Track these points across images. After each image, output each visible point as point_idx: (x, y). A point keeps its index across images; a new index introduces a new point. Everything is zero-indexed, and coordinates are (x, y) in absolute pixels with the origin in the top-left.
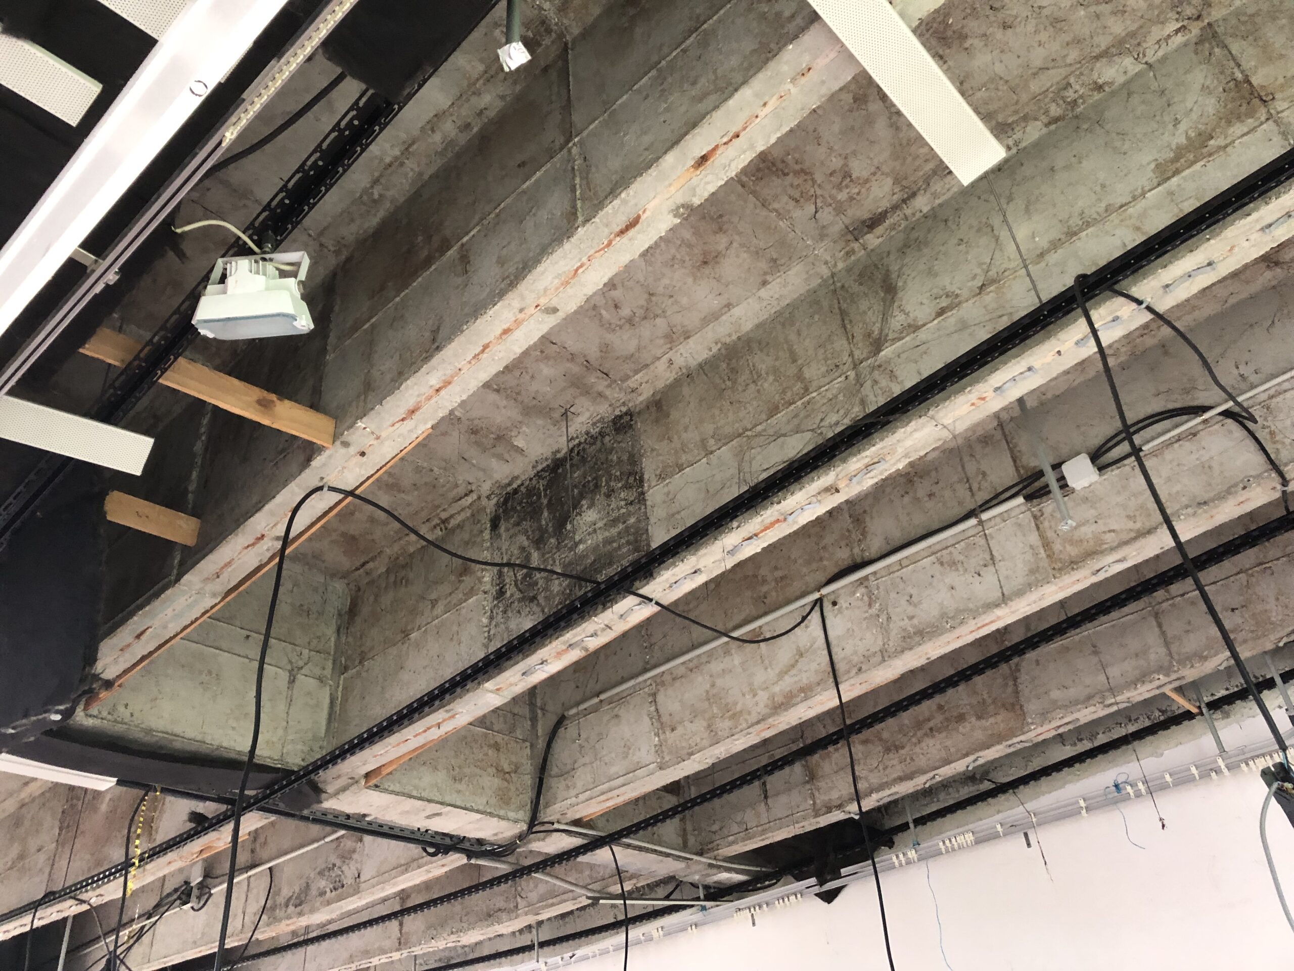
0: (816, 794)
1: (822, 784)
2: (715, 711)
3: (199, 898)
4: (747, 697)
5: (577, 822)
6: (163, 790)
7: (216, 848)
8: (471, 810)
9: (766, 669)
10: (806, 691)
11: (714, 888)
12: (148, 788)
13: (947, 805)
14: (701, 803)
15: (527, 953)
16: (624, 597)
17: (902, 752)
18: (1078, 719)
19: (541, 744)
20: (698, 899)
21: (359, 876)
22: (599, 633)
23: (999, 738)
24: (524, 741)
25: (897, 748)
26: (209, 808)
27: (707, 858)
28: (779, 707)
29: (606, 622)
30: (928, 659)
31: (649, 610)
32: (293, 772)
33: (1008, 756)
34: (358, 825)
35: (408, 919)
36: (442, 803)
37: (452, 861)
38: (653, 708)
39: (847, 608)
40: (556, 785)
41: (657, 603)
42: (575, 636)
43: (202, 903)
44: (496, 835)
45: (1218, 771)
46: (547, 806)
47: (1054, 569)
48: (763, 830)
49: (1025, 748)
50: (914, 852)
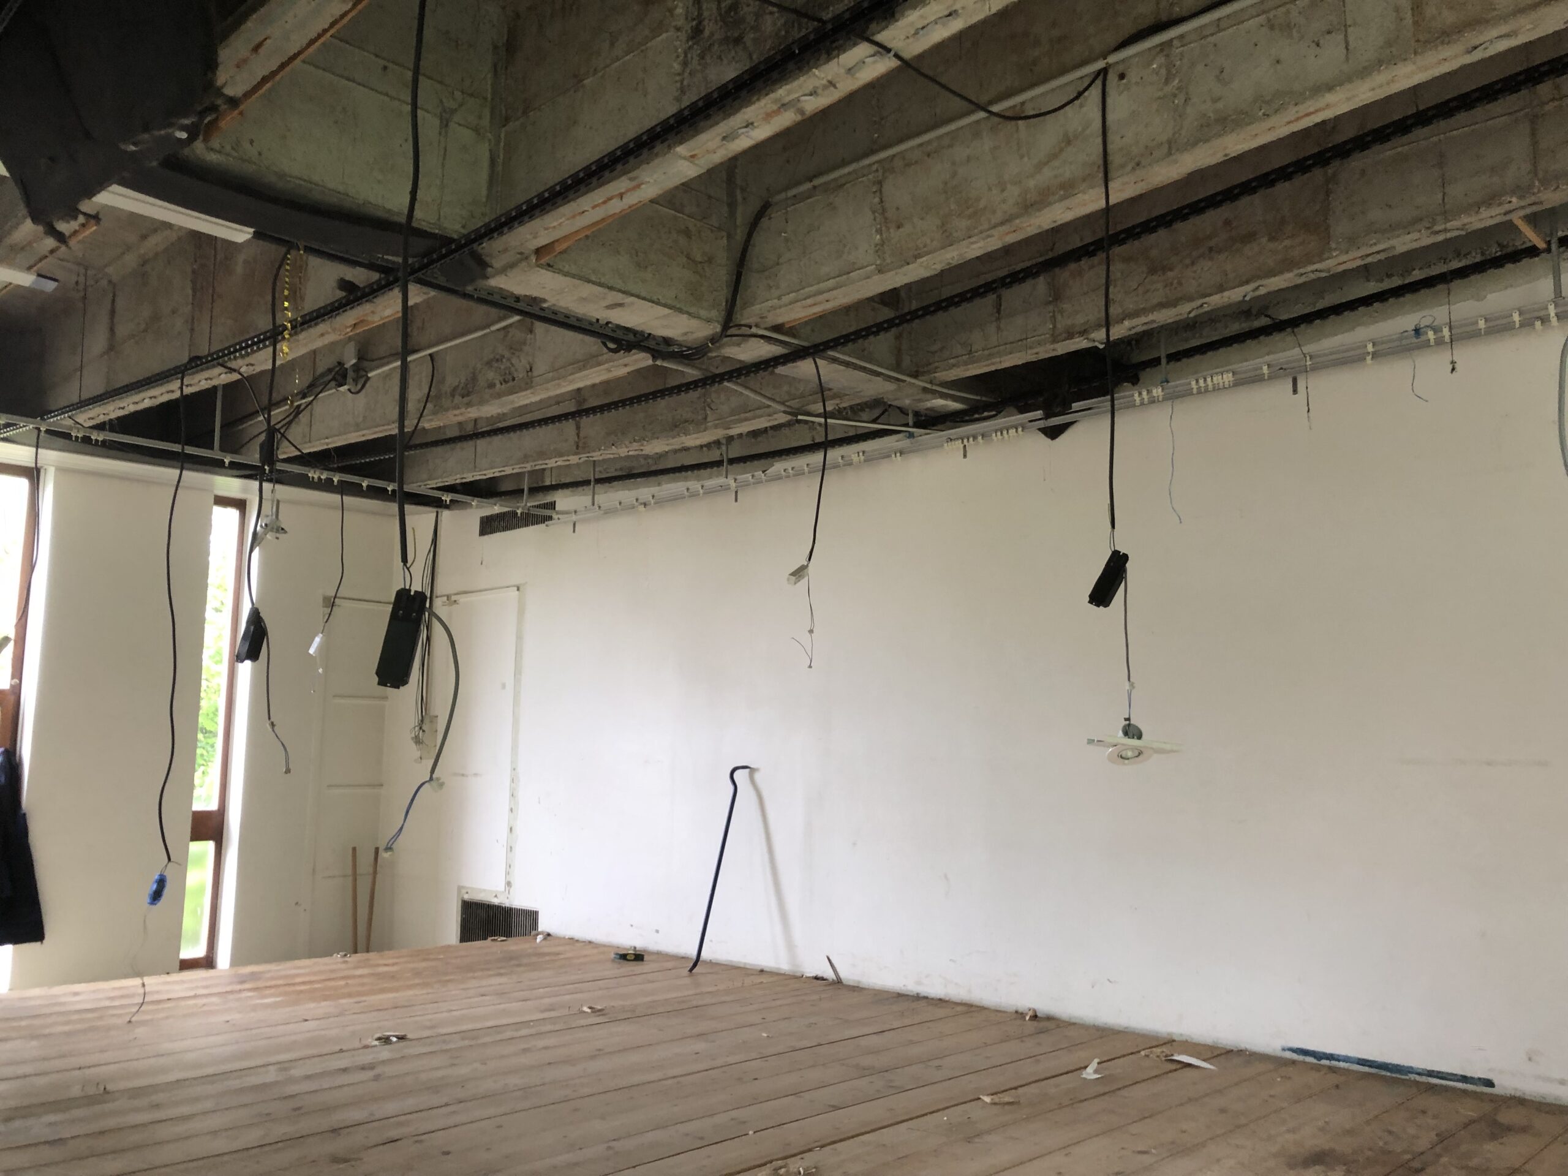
0: (1059, 317)
1: (1066, 306)
2: (952, 208)
3: (356, 381)
4: (994, 192)
5: (778, 328)
6: (309, 250)
7: (373, 322)
8: (657, 303)
9: (1022, 157)
10: (1068, 188)
11: (926, 415)
12: (290, 246)
13: (1209, 341)
14: (923, 316)
15: (715, 468)
16: (855, 45)
17: (1170, 274)
18: (1394, 247)
19: (740, 235)
20: (907, 425)
21: (531, 369)
22: (819, 91)
23: (1288, 264)
24: (719, 229)
25: (1165, 269)
26: (359, 276)
27: (922, 381)
28: (1030, 206)
29: (830, 78)
30: (1226, 155)
31: (884, 65)
32: (451, 240)
33: (1297, 287)
34: (528, 309)
35: (585, 421)
36: (624, 292)
37: (636, 361)
38: (877, 200)
39: (1137, 83)
40: (754, 283)
41: (897, 56)
42: (789, 93)
43: (359, 386)
44: (686, 334)
45: (1544, 320)
46: (745, 305)
47: (1418, 41)
48: (990, 355)
49: (1319, 279)
50: (1160, 390)
